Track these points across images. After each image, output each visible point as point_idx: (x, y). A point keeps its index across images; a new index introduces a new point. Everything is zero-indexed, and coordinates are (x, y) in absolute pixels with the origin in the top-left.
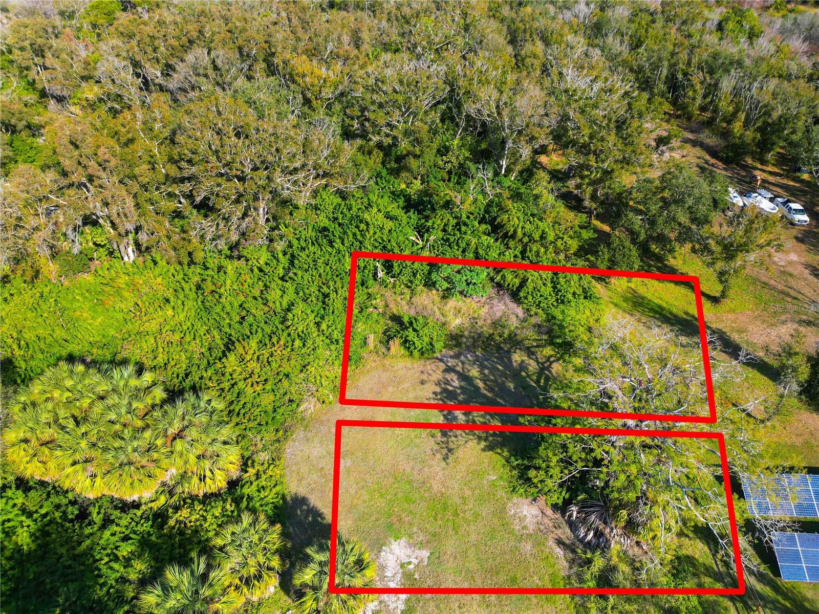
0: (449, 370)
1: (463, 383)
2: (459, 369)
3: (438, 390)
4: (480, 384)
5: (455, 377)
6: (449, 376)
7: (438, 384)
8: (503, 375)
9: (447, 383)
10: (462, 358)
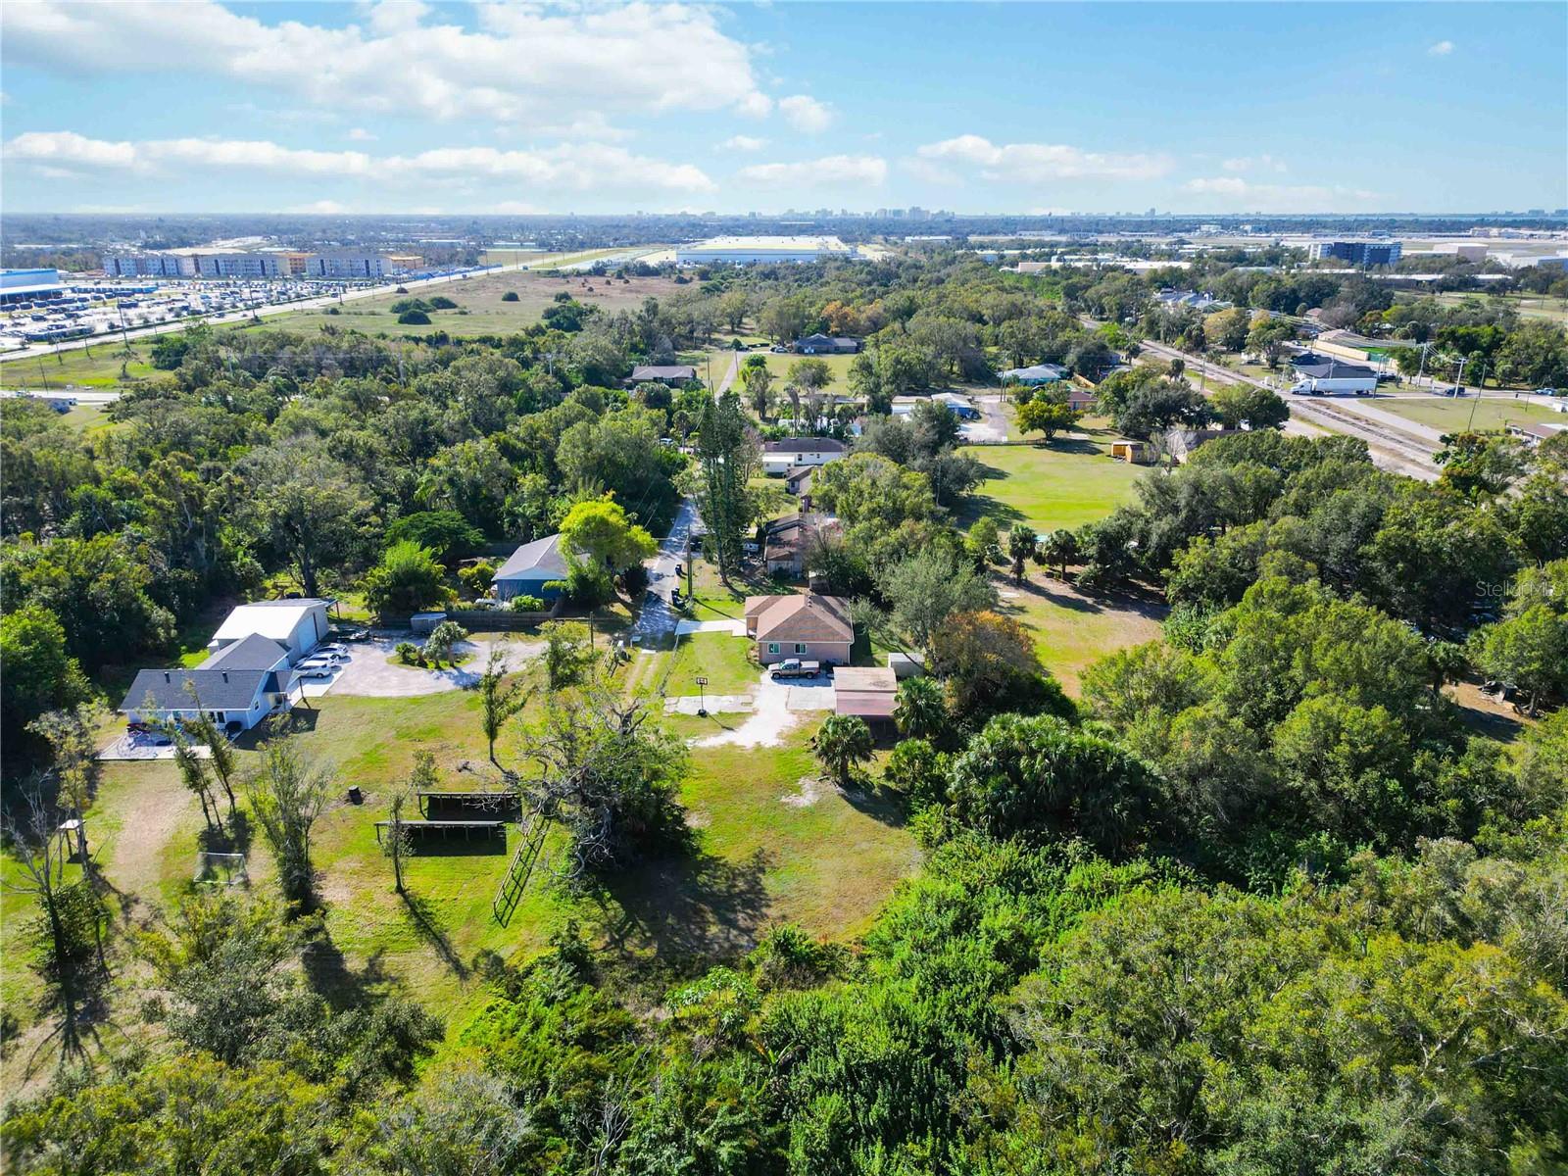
0: (748, 931)
1: (732, 916)
2: (734, 932)
3: (764, 910)
4: (710, 917)
5: (742, 923)
6: (749, 924)
7: (764, 917)
8: (675, 932)
9: (752, 918)
10: (726, 945)
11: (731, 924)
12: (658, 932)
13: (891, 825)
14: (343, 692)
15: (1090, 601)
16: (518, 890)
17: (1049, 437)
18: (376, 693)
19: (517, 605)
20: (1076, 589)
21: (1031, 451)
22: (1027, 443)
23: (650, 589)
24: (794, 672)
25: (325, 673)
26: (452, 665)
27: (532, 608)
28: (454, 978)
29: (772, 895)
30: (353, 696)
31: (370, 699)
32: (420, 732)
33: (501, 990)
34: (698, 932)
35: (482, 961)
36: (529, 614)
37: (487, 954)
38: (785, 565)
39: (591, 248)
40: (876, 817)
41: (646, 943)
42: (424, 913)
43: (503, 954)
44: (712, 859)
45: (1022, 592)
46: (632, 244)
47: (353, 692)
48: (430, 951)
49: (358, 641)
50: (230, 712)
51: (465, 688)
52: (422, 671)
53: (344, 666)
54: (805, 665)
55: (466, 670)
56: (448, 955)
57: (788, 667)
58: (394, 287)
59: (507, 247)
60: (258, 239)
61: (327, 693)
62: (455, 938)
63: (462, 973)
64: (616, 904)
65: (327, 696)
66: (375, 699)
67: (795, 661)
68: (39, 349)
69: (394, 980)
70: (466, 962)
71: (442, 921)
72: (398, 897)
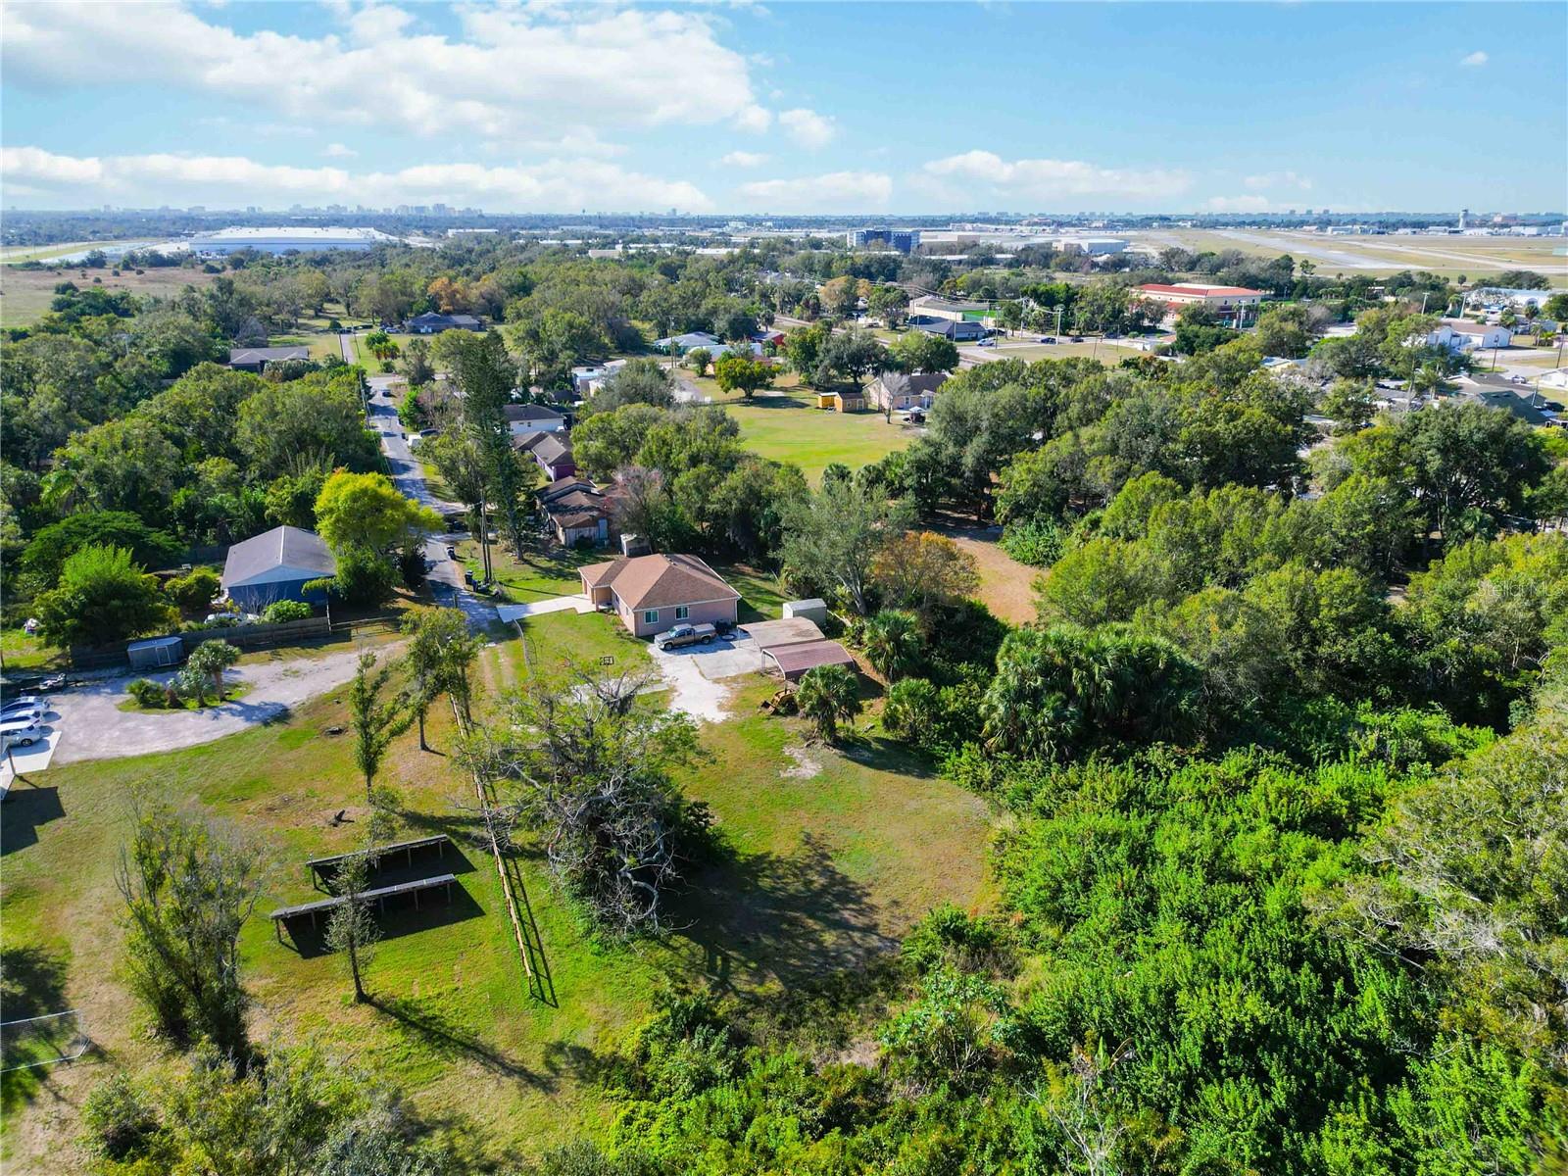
11: (844, 926)
12: (765, 962)
14: (77, 757)
16: (537, 955)
17: (749, 395)
18: (130, 751)
19: (278, 614)
22: (732, 402)
23: (429, 578)
24: (690, 638)
25: (34, 737)
26: (223, 699)
27: (299, 615)
28: (536, 1095)
29: (861, 882)
30: (98, 761)
31: (126, 760)
32: (235, 789)
33: (621, 1091)
34: (812, 946)
35: (559, 1060)
36: (298, 623)
37: (559, 1048)
38: (586, 532)
40: (899, 772)
41: (759, 976)
42: (425, 1019)
43: (584, 1040)
44: (760, 859)
47: (94, 755)
48: (474, 1069)
49: (54, 690)
51: (266, 724)
52: (183, 713)
53: (54, 725)
54: (699, 629)
55: (252, 700)
56: (503, 1066)
57: (681, 634)
61: (52, 763)
62: (496, 1037)
63: (546, 1086)
64: (683, 940)
65: (54, 768)
66: (134, 759)
67: (687, 626)
69: (447, 1124)
70: (536, 1066)
71: (460, 1023)
72: (365, 1008)
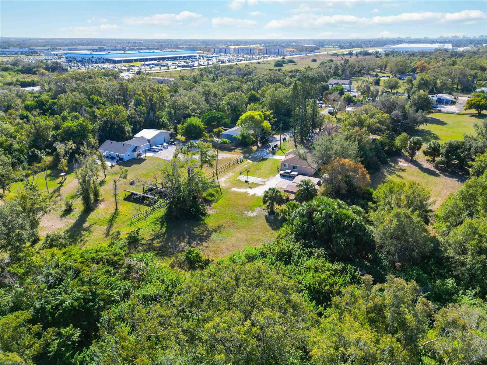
1: (192, 242)
3: (204, 243)
4: (186, 240)
5: (193, 244)
6: (195, 245)
7: (202, 245)
8: (172, 241)
9: (198, 244)
11: (189, 244)
12: (168, 240)
13: (273, 229)
14: (158, 157)
15: (438, 172)
17: (479, 113)
19: (221, 141)
20: (435, 167)
21: (467, 117)
22: (467, 114)
23: (270, 144)
24: (287, 174)
27: (226, 143)
28: (104, 236)
36: (224, 144)
39: (356, 48)
42: (115, 217)
43: (122, 233)
45: (410, 164)
46: (371, 47)
48: (106, 227)
50: (121, 155)
53: (163, 150)
54: (293, 173)
56: (109, 229)
58: (282, 57)
59: (329, 47)
60: (259, 45)
62: (115, 225)
63: (107, 235)
64: (165, 229)
65: (152, 157)
67: (290, 171)
68: (179, 69)
70: (111, 232)
71: (117, 220)
